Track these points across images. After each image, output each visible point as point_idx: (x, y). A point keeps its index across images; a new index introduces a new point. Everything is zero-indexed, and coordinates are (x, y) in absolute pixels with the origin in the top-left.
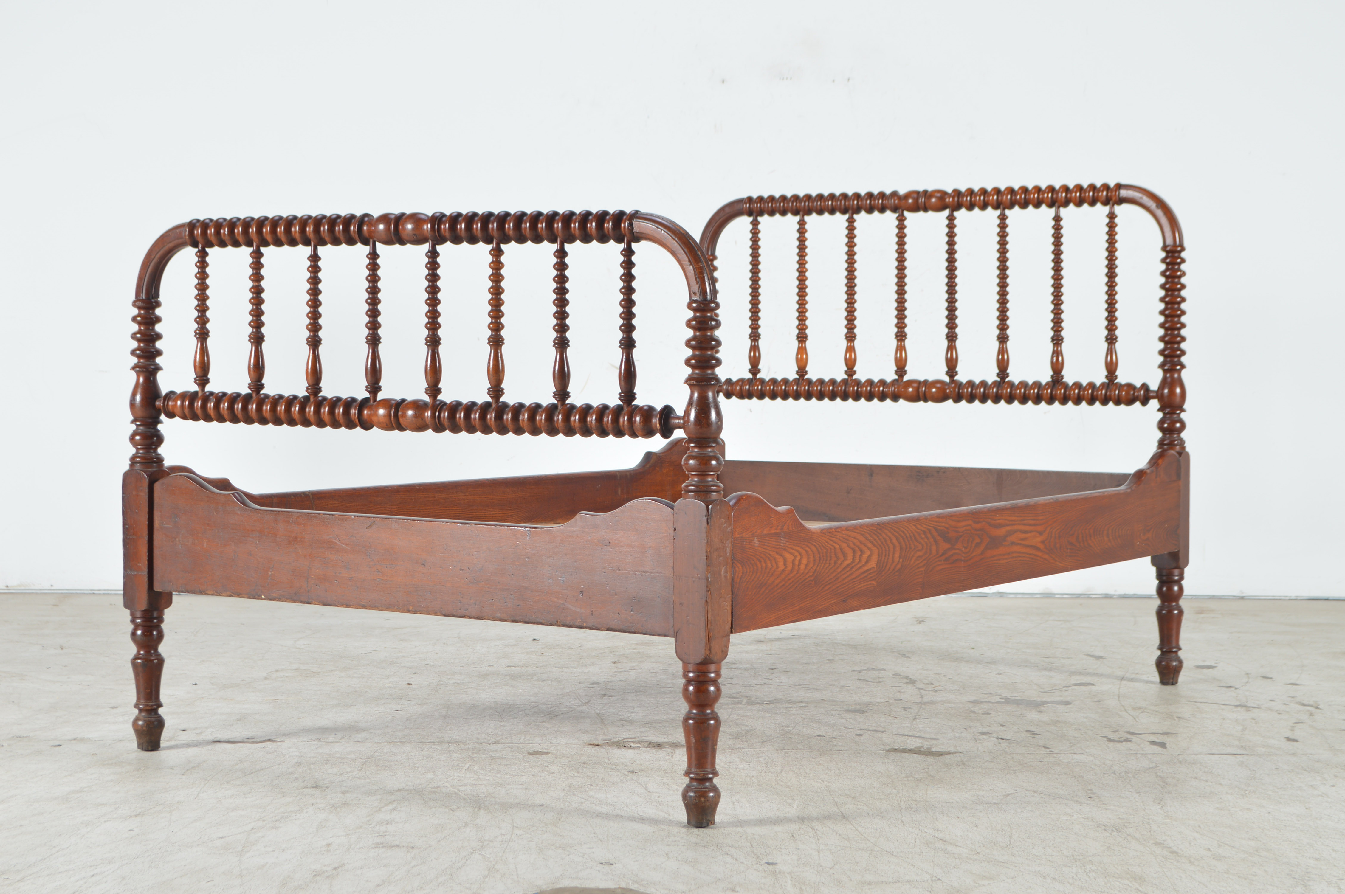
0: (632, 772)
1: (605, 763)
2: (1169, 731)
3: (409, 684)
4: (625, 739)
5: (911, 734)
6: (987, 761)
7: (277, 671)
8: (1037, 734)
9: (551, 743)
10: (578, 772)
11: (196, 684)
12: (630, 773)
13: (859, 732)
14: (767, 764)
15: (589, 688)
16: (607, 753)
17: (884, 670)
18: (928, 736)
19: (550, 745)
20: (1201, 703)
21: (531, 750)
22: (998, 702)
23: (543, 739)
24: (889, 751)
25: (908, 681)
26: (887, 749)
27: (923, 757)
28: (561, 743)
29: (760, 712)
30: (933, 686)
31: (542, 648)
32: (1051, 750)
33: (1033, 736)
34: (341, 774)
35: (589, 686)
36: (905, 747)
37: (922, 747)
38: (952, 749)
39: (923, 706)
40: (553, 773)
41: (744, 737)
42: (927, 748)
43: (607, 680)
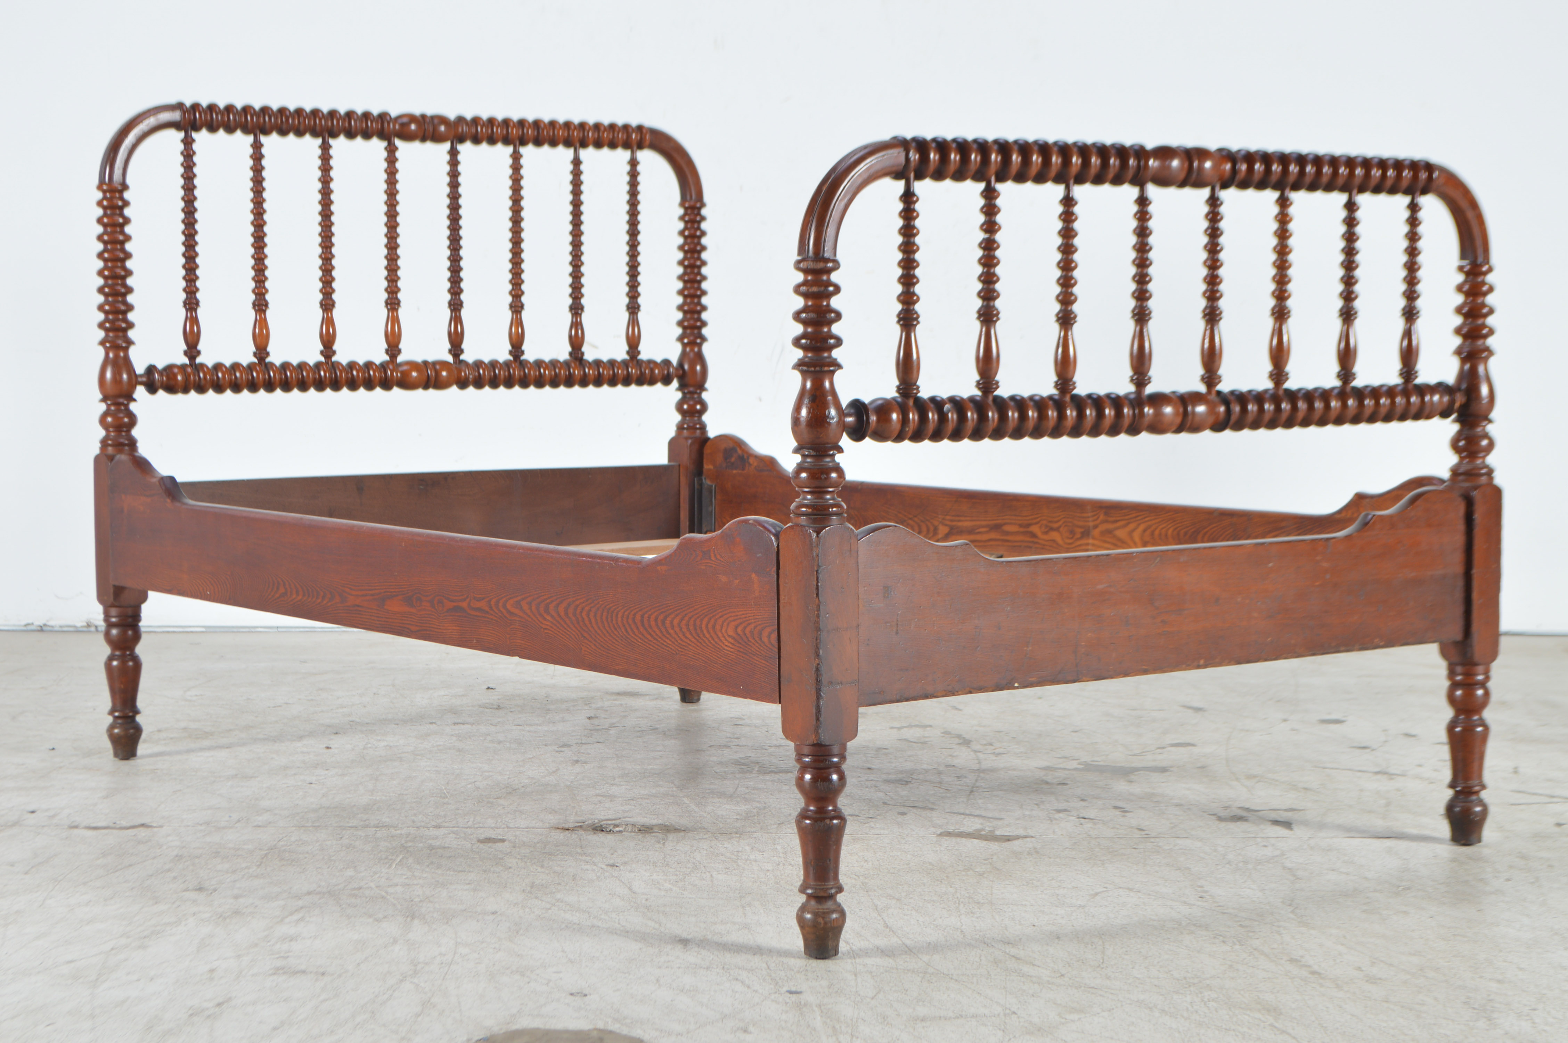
0: (612, 865)
1: (577, 853)
2: (1294, 807)
3: (328, 748)
4: (603, 820)
5: (968, 812)
6: (1067, 848)
7: (159, 731)
8: (1127, 812)
9: (508, 827)
10: (542, 867)
11: (53, 749)
12: (609, 867)
13: (902, 810)
14: (785, 853)
15: (557, 752)
16: (580, 839)
17: (931, 726)
18: (990, 815)
19: (506, 829)
20: (1332, 769)
21: (482, 837)
22: (1076, 769)
23: (497, 821)
24: (941, 835)
25: (961, 741)
26: (939, 832)
27: (985, 842)
28: (521, 826)
29: (776, 784)
30: (993, 748)
31: (499, 699)
32: (1146, 832)
33: (1123, 814)
34: (234, 872)
35: (557, 749)
36: (961, 830)
37: (983, 830)
38: (1021, 832)
39: (982, 775)
40: (510, 868)
41: (755, 818)
42: (990, 831)
43: (580, 741)
